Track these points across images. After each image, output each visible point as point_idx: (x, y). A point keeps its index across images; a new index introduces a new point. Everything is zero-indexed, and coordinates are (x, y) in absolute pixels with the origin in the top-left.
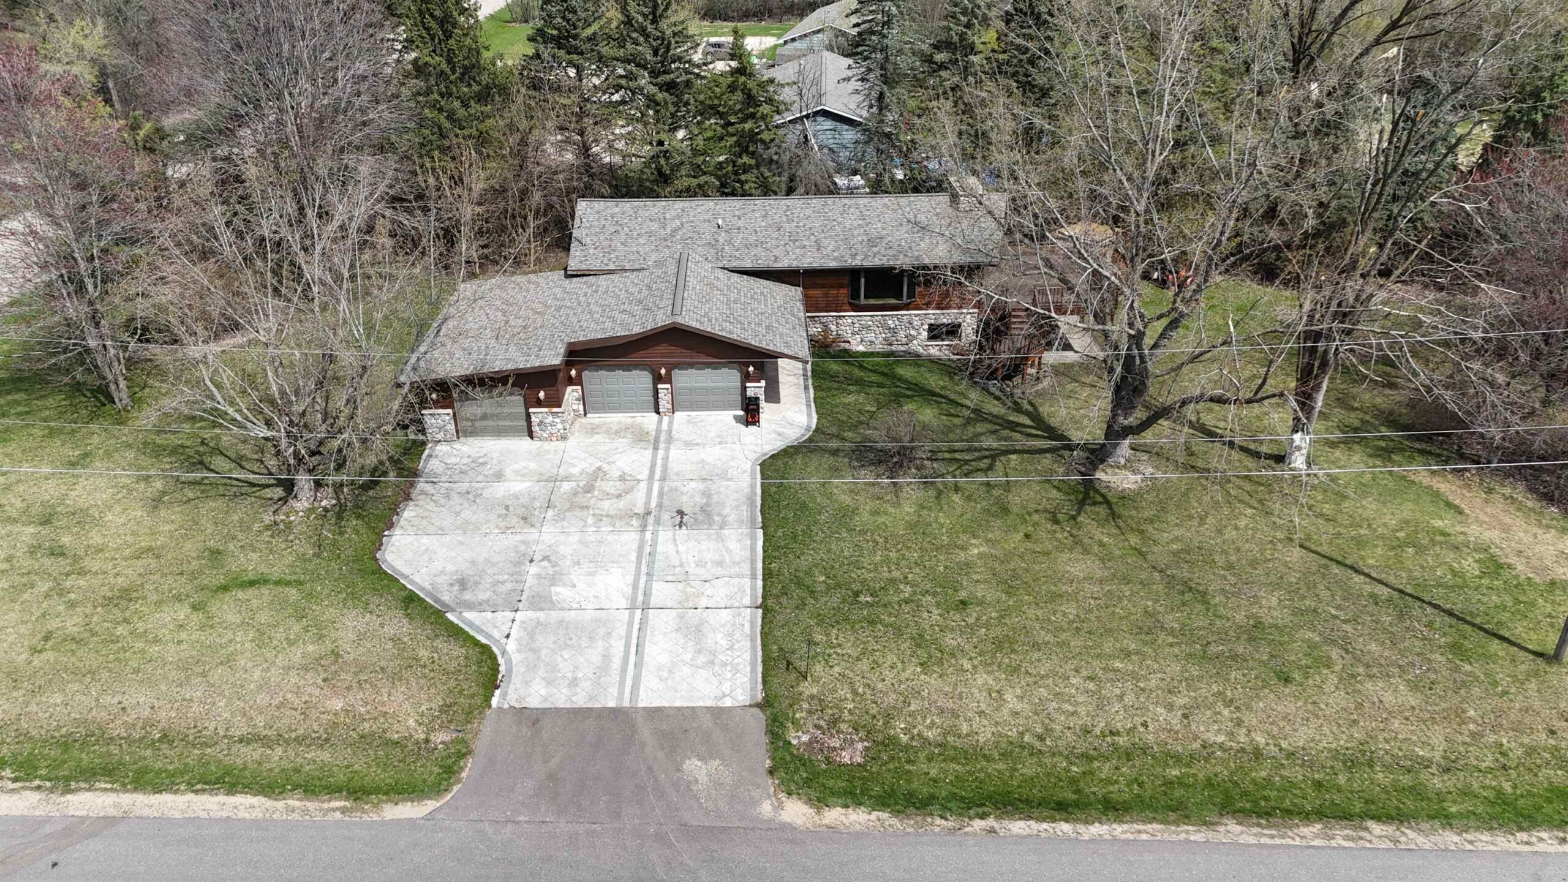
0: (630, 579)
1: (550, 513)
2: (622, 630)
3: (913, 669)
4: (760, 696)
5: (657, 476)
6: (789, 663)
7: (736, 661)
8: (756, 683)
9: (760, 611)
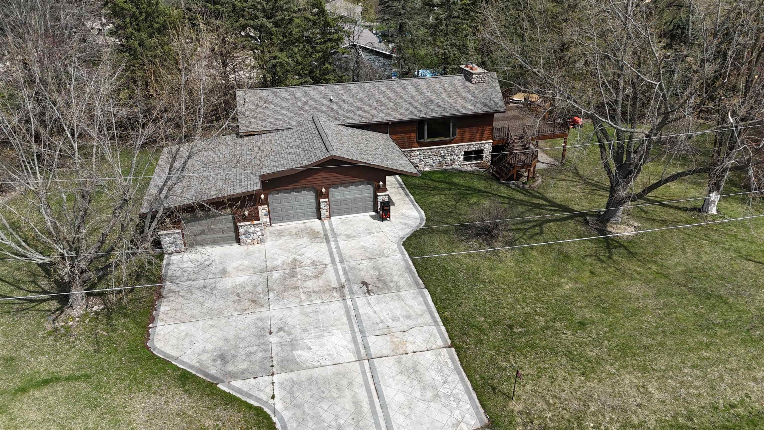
0: (349, 336)
1: (271, 295)
2: (359, 379)
3: (579, 379)
4: (485, 420)
5: (337, 260)
6: (494, 388)
7: (454, 392)
8: (477, 408)
9: (453, 349)
